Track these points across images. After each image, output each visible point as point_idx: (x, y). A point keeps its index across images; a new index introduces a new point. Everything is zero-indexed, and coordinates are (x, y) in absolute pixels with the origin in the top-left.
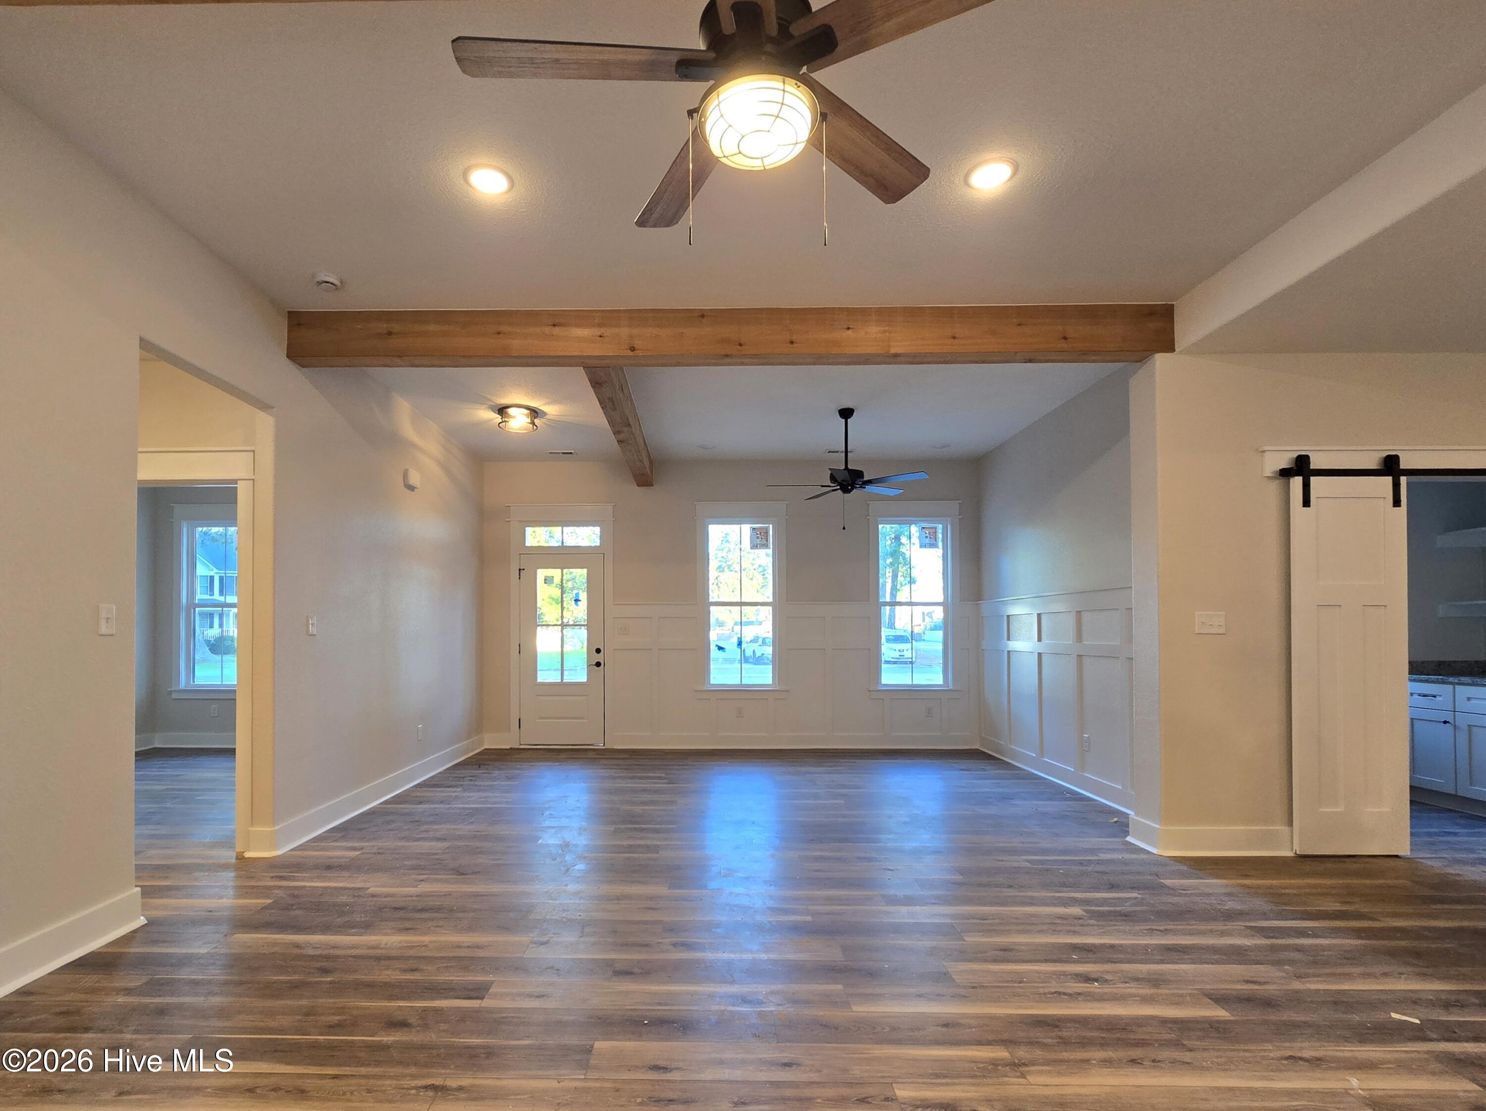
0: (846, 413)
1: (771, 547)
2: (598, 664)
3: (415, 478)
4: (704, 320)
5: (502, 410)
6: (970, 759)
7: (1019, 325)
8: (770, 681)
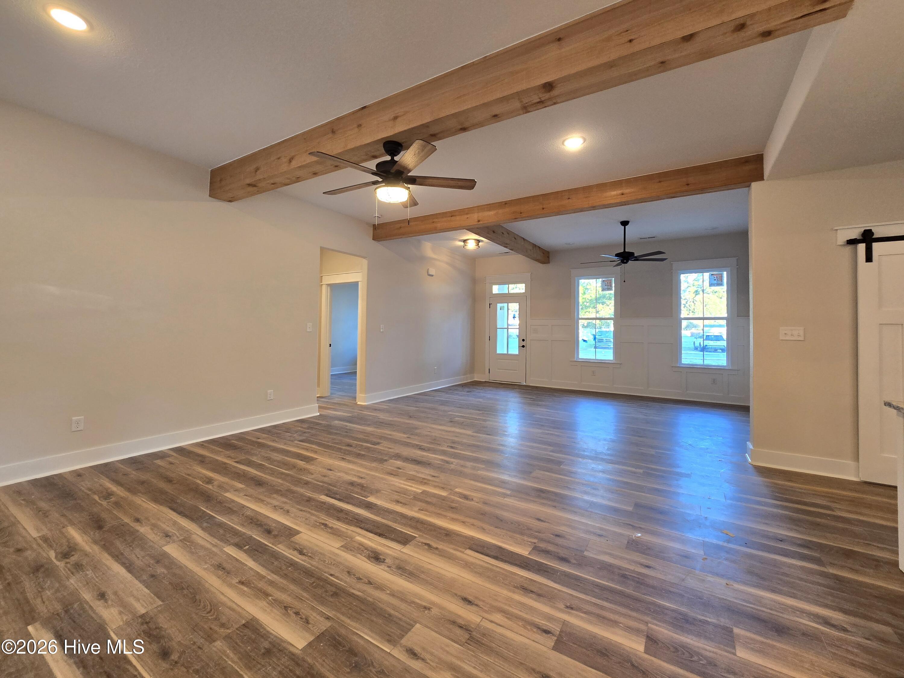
0: (625, 223)
1: (613, 288)
2: (523, 346)
3: (432, 271)
4: (506, 205)
5: (465, 241)
6: (744, 411)
7: (660, 182)
8: (612, 359)
